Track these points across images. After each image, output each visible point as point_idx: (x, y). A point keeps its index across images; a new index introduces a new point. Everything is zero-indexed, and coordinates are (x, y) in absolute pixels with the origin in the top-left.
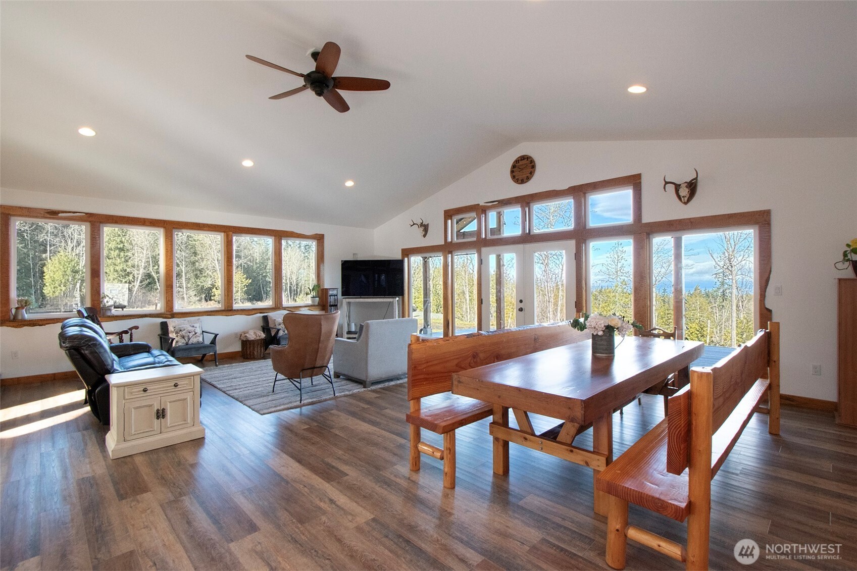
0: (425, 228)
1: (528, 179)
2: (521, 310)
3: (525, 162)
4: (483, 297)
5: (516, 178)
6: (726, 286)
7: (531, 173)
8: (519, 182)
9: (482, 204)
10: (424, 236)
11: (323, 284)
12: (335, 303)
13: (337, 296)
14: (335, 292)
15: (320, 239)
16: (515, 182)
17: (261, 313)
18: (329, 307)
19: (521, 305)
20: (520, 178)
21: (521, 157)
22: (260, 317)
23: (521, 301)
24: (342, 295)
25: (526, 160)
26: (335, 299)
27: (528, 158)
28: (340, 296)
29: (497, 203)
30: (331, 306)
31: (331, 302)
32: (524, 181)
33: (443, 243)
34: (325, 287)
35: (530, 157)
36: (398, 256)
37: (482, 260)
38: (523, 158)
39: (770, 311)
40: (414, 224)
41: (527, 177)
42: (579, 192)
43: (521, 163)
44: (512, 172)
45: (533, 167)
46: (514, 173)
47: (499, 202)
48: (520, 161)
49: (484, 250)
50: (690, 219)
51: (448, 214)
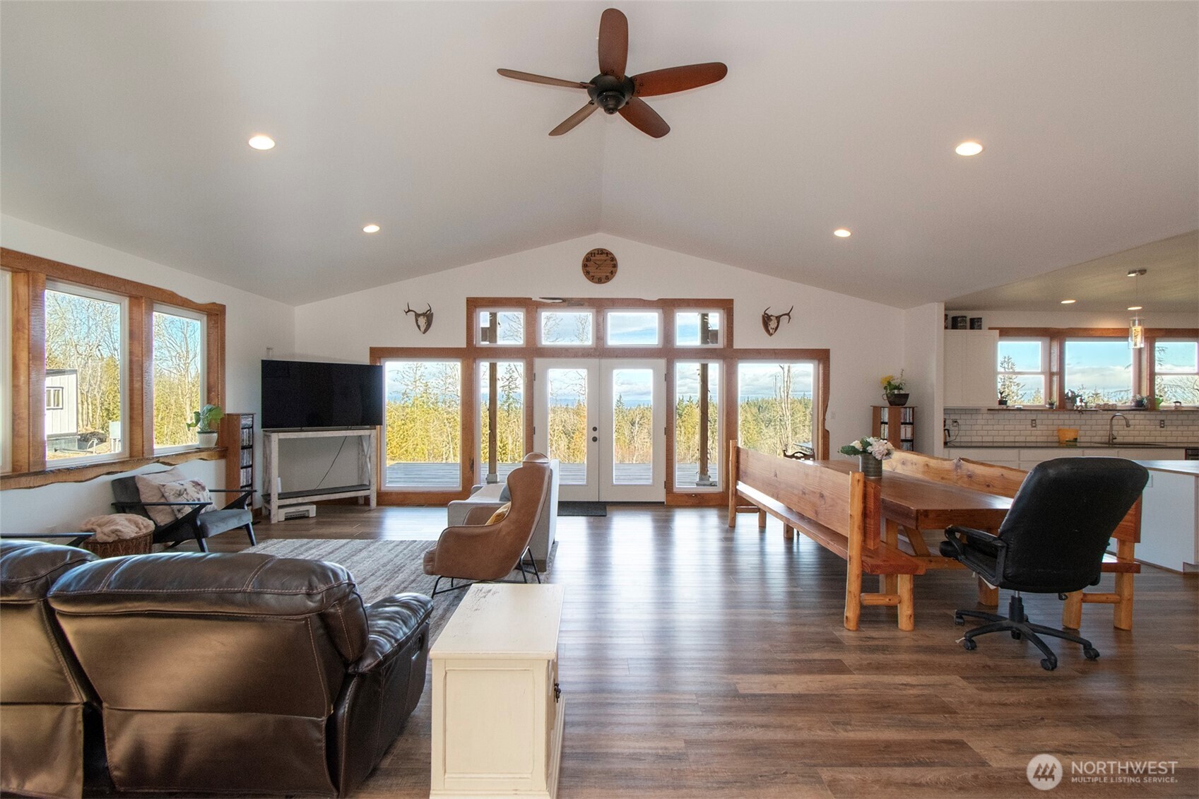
0: (428, 319)
1: (608, 279)
2: (595, 439)
3: (604, 257)
4: (536, 424)
5: (591, 274)
6: (511, 400)
7: (612, 273)
8: (594, 280)
9: (535, 298)
10: (423, 331)
11: (222, 407)
12: (250, 442)
13: (252, 427)
14: (248, 422)
15: (217, 313)
16: (590, 280)
17: (108, 473)
18: (241, 451)
19: (596, 434)
20: (598, 275)
21: (598, 250)
22: (105, 483)
23: (595, 429)
24: (264, 427)
25: (604, 255)
26: (249, 434)
27: (607, 253)
28: (258, 429)
29: (560, 300)
30: (243, 448)
31: (241, 440)
32: (603, 281)
33: (465, 347)
34: (231, 412)
35: (611, 254)
36: (366, 360)
38: (602, 252)
39: (828, 431)
40: (409, 311)
41: (607, 276)
42: (668, 306)
43: (598, 257)
44: (585, 266)
45: (615, 266)
46: (587, 268)
47: (564, 300)
48: (596, 255)
49: (538, 362)
50: (774, 349)
51: (474, 304)
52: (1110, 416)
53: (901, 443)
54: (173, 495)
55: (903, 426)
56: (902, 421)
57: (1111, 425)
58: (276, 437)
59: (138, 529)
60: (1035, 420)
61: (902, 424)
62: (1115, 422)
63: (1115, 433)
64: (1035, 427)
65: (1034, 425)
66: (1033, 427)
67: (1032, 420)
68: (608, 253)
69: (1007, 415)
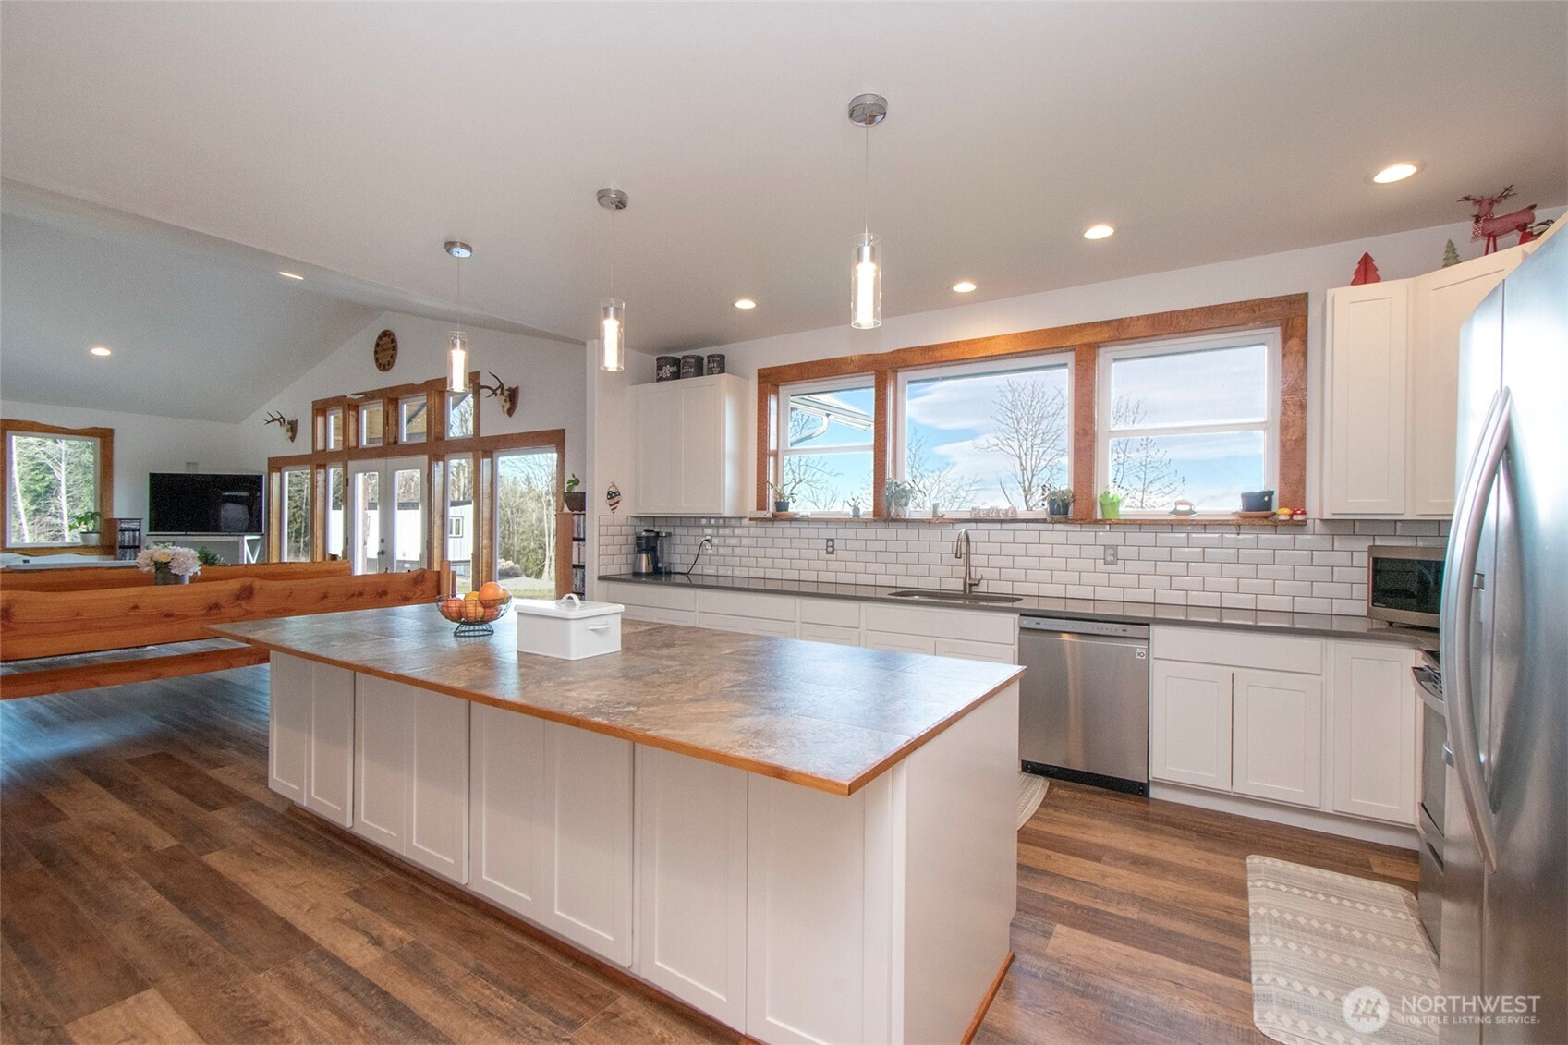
0: (293, 428)
1: (390, 364)
2: (383, 553)
3: (388, 340)
4: (349, 533)
5: (380, 361)
7: (392, 357)
8: (381, 367)
9: (349, 395)
10: (292, 439)
11: (111, 510)
12: (134, 542)
13: (139, 530)
14: (135, 525)
15: (104, 437)
16: (378, 367)
18: (120, 550)
19: (383, 547)
20: (383, 361)
23: (382, 541)
24: (151, 530)
25: (388, 337)
26: (134, 536)
27: (390, 335)
28: (145, 531)
29: (363, 396)
30: (123, 547)
31: (124, 541)
32: (388, 366)
33: (311, 452)
34: (115, 517)
35: (392, 334)
37: (347, 479)
38: (386, 334)
40: (274, 420)
41: (390, 361)
43: (384, 340)
44: (376, 352)
45: (394, 348)
46: (377, 355)
49: (350, 465)
51: (316, 408)
53: (574, 570)
55: (575, 543)
56: (576, 536)
60: (832, 540)
61: (575, 539)
64: (832, 553)
65: (830, 549)
66: (828, 553)
67: (828, 540)
69: (789, 530)
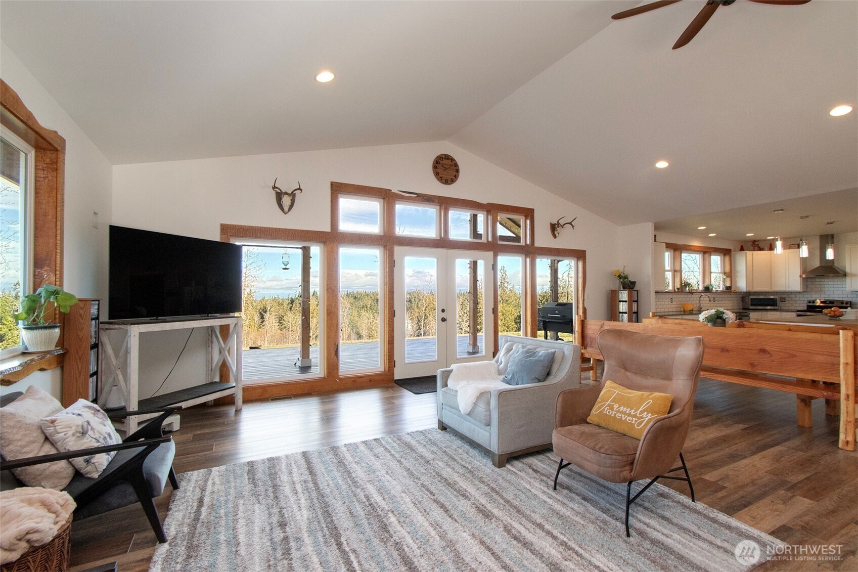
2: (444, 320)
3: (448, 162)
4: (396, 308)
5: (440, 175)
7: (454, 176)
9: (395, 190)
13: (98, 318)
16: (438, 180)
19: (443, 315)
21: (445, 155)
23: (443, 311)
25: (450, 161)
29: (416, 196)
30: (92, 348)
32: (449, 182)
33: (327, 230)
35: (454, 160)
37: (394, 261)
38: (447, 157)
39: (586, 308)
40: (273, 188)
42: (494, 209)
43: (445, 161)
44: (435, 167)
45: (458, 171)
46: (437, 170)
47: (418, 195)
48: (443, 159)
49: (397, 249)
50: (557, 249)
51: (338, 189)
52: (700, 296)
53: (633, 314)
54: (73, 435)
57: (700, 301)
58: (135, 331)
59: (53, 516)
60: (672, 299)
61: (633, 302)
62: (702, 299)
63: (702, 305)
68: (452, 160)
